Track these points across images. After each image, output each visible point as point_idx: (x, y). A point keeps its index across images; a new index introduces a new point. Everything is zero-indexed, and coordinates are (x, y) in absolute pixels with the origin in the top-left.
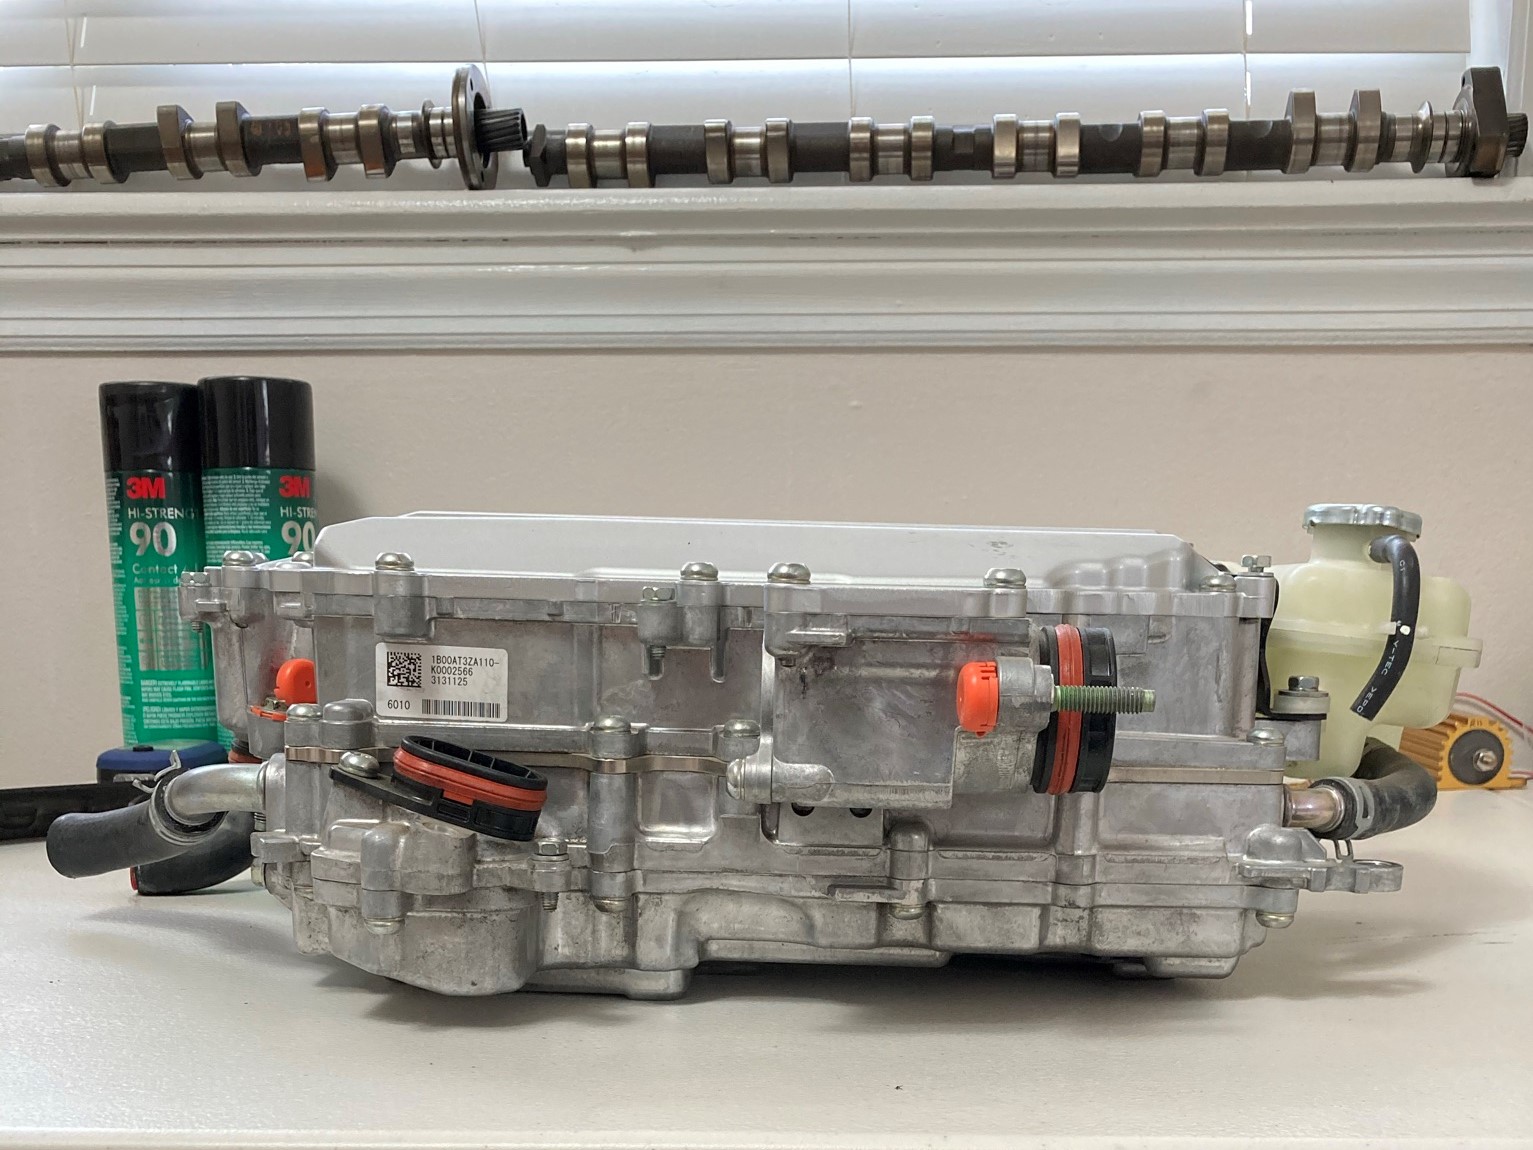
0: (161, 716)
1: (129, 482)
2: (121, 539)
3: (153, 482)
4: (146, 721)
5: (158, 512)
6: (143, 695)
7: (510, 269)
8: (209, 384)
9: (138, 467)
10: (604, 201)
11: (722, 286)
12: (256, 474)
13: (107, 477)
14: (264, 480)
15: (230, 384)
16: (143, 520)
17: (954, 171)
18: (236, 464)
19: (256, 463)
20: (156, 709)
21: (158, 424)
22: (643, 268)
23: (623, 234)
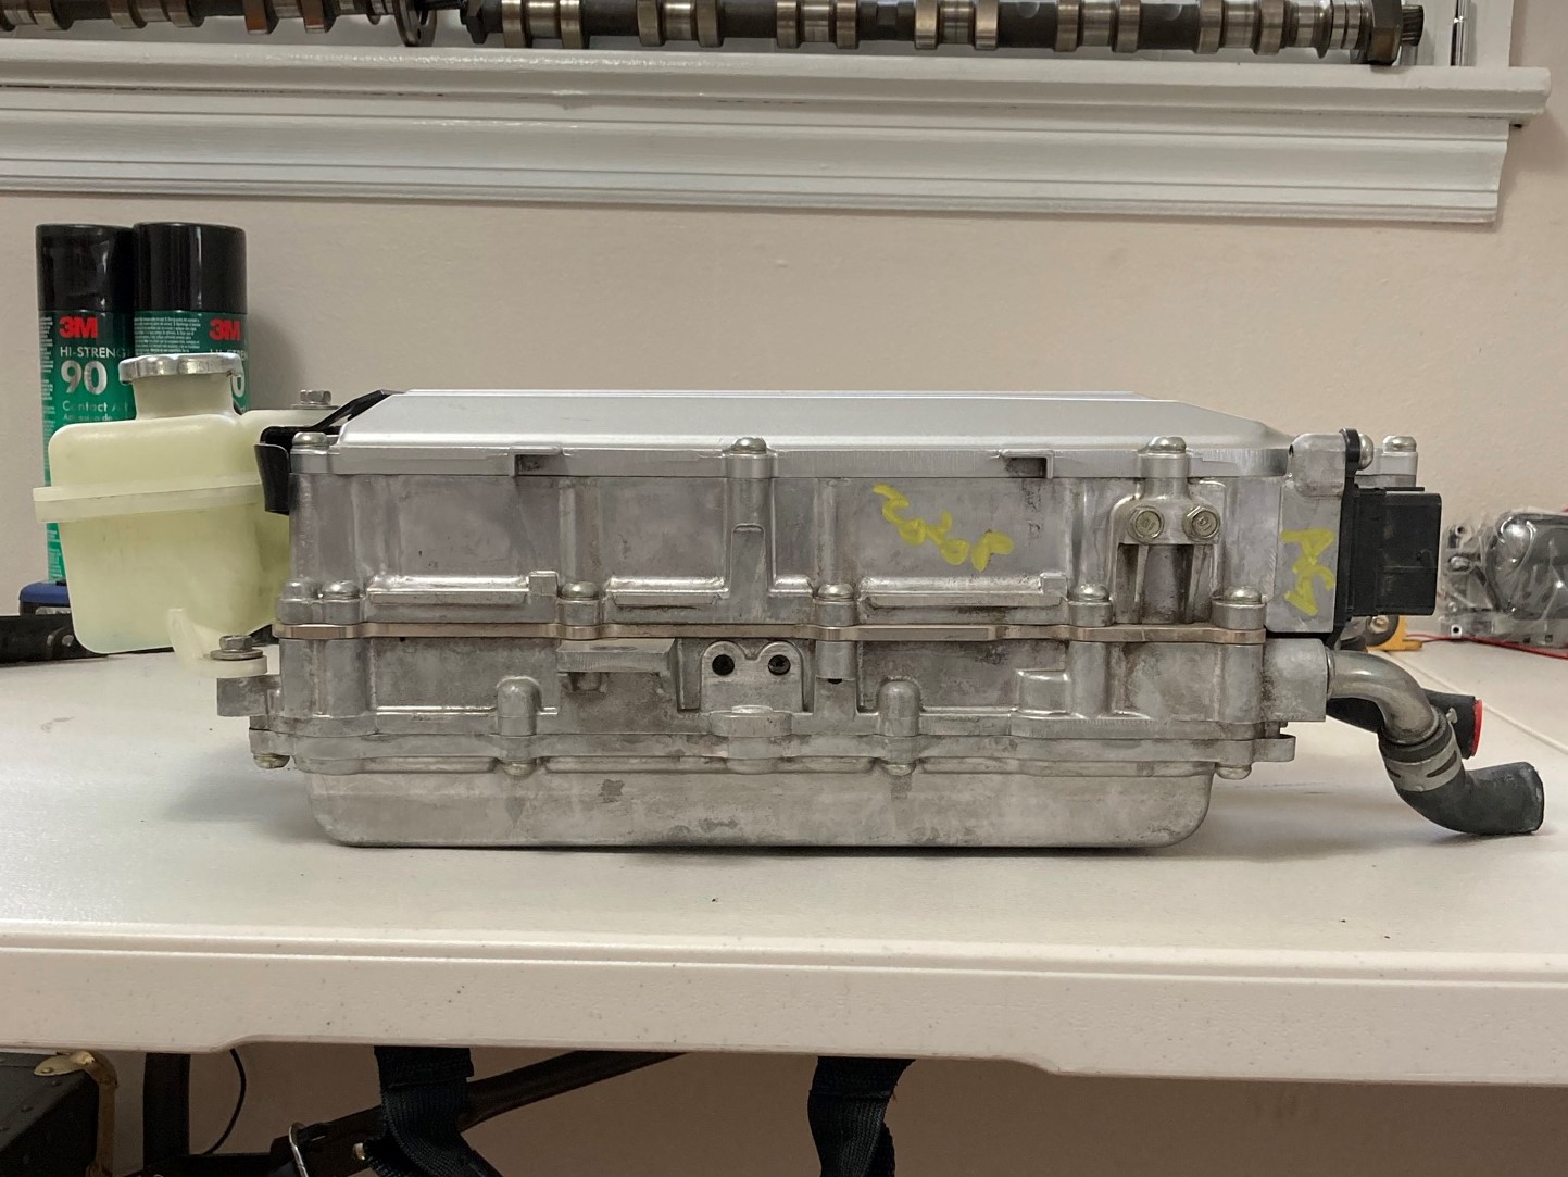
1: (62, 322)
2: (52, 376)
3: (85, 321)
5: (90, 351)
7: (444, 123)
8: (144, 229)
9: (73, 305)
10: (536, 61)
11: (651, 145)
12: (189, 317)
13: (41, 316)
14: (195, 323)
15: (164, 229)
16: (74, 358)
17: (879, 41)
18: (168, 307)
19: (187, 307)
21: (92, 264)
22: (574, 126)
23: (555, 92)
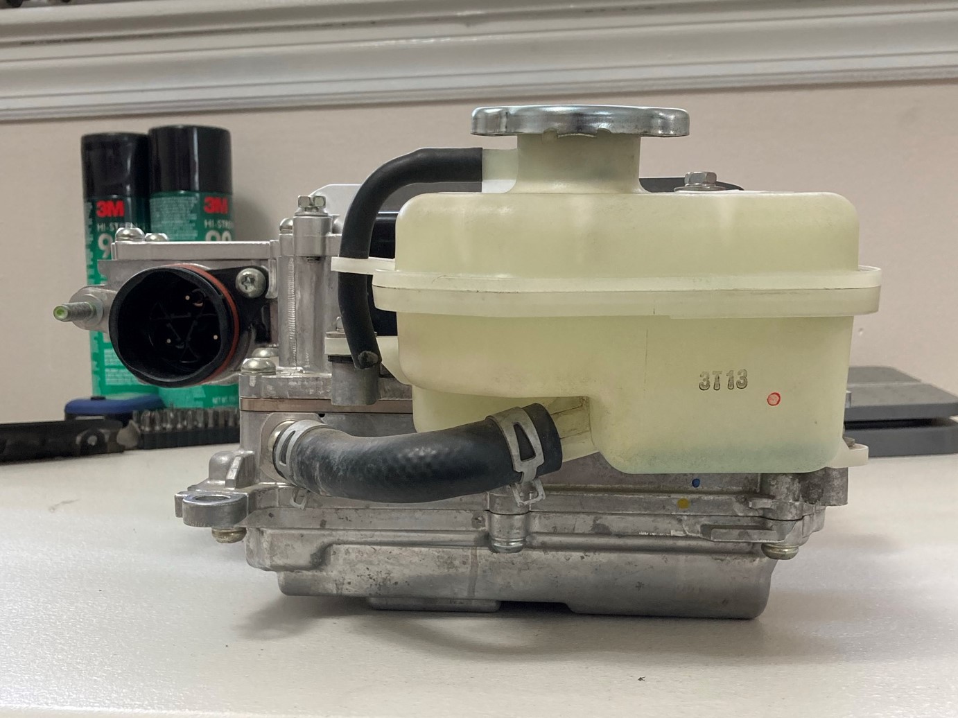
0: (118, 375)
1: (98, 205)
2: (92, 247)
3: (115, 204)
4: (107, 380)
6: (106, 360)
7: (377, 44)
8: (155, 132)
9: (106, 193)
13: (85, 202)
14: (194, 199)
15: (170, 131)
16: (107, 232)
18: (173, 189)
19: (189, 188)
20: (114, 370)
21: (122, 165)
22: (475, 39)
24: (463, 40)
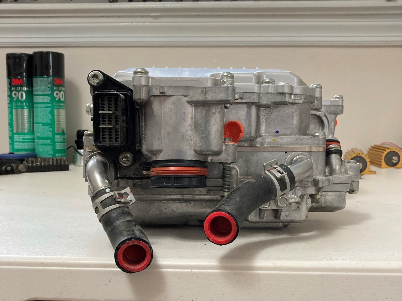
0: (19, 145)
1: (12, 80)
2: (10, 96)
4: (15, 147)
5: (20, 89)
6: (14, 139)
7: (120, 24)
8: (35, 53)
13: (7, 79)
14: (50, 79)
15: (41, 53)
16: (16, 90)
18: (42, 75)
19: (48, 75)
20: (18, 143)
21: (23, 66)
22: (157, 24)
23: (152, 14)
24: (153, 24)
